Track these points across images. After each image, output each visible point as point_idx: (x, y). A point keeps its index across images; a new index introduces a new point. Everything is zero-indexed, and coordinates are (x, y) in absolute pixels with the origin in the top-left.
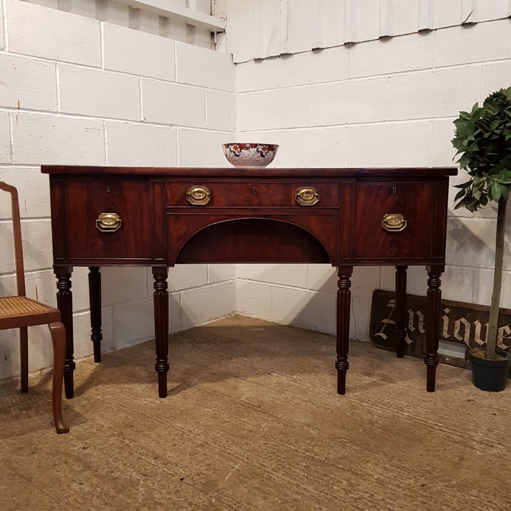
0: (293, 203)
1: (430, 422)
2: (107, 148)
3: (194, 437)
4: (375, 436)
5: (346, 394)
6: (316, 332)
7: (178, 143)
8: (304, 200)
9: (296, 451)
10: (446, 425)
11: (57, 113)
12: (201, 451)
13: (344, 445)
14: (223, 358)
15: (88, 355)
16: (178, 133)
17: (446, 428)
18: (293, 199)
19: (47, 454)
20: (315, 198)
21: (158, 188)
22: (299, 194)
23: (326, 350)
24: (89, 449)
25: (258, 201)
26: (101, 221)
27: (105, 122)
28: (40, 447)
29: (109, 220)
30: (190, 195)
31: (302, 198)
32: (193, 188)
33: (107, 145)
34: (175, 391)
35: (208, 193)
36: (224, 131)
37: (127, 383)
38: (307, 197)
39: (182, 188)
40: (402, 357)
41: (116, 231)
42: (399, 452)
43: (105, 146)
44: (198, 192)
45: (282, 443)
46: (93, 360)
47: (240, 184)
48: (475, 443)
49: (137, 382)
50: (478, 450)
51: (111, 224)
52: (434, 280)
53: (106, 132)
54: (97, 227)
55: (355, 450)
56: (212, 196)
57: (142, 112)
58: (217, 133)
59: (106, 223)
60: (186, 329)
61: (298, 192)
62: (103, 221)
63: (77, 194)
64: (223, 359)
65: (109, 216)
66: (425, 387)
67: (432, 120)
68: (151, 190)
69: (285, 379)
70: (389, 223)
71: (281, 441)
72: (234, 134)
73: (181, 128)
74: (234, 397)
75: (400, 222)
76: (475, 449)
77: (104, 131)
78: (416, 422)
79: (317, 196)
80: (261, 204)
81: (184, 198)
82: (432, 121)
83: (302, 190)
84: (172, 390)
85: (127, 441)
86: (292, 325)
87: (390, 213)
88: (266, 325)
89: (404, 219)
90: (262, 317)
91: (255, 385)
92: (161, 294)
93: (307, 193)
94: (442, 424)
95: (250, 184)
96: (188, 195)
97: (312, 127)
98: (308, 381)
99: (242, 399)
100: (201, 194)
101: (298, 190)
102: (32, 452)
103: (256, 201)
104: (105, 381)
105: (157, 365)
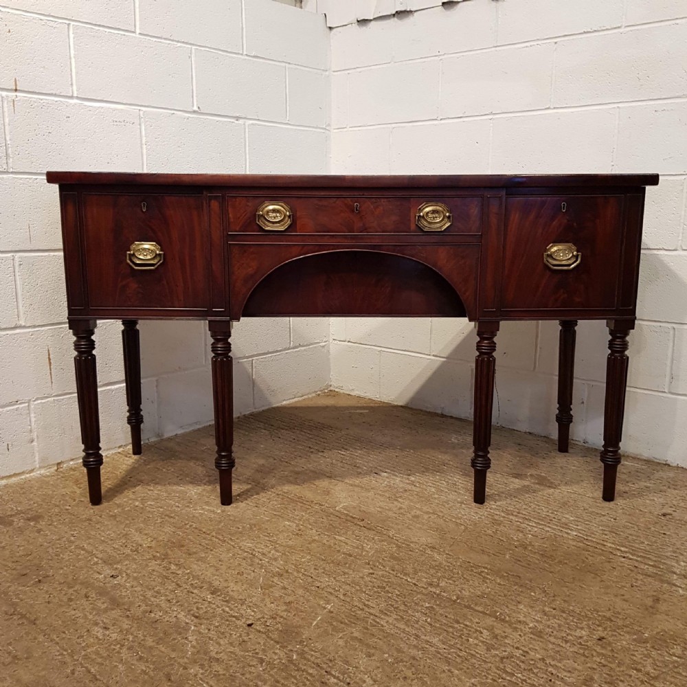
0: (413, 227)
1: (609, 545)
2: (145, 151)
3: (268, 562)
4: (529, 564)
5: (485, 504)
6: (443, 416)
7: (247, 144)
8: (430, 223)
9: (415, 584)
10: (633, 550)
11: (72, 97)
12: (279, 583)
13: (484, 577)
14: (312, 450)
15: (123, 444)
16: (247, 130)
17: (632, 554)
18: (412, 219)
19: (60, 584)
20: (446, 220)
21: (215, 205)
22: (421, 214)
23: (456, 441)
24: (120, 577)
25: (362, 225)
26: (134, 255)
27: (141, 113)
28: (51, 574)
29: (145, 251)
30: (262, 216)
31: (426, 221)
32: (266, 205)
33: (144, 146)
34: (244, 495)
35: (288, 213)
36: (313, 127)
37: (178, 484)
38: (434, 218)
39: (250, 204)
40: (566, 451)
41: (156, 268)
42: (565, 589)
43: (142, 148)
44: (274, 211)
45: (395, 573)
46: (131, 451)
47: (335, 199)
48: (675, 577)
49: (191, 483)
50: (681, 587)
51: (149, 257)
52: (618, 341)
53: (143, 127)
54: (129, 261)
55: (500, 584)
56: (293, 218)
57: (195, 98)
58: (304, 130)
59: (141, 257)
60: (261, 409)
61: (420, 210)
62: (136, 254)
63: (99, 215)
64: (312, 452)
65: (146, 246)
66: (601, 495)
67: (620, 105)
68: (205, 207)
69: (398, 481)
70: (554, 257)
71: (393, 571)
72: (327, 132)
73: (251, 122)
74: (327, 505)
75: (571, 255)
76: (676, 586)
77: (140, 125)
78: (588, 545)
79: (449, 217)
80: (366, 229)
81: (253, 222)
82: (618, 107)
83: (427, 207)
84: (239, 495)
85: (173, 567)
86: (410, 406)
87: (557, 241)
88: (372, 405)
89: (578, 252)
90: (366, 395)
91: (356, 489)
92: (222, 360)
93: (434, 212)
94: (627, 548)
95: (349, 200)
96: (259, 215)
97: (441, 119)
98: (431, 484)
99: (337, 508)
100: (278, 215)
101: (420, 209)
102: (40, 581)
103: (358, 224)
104: (146, 481)
105: (218, 459)
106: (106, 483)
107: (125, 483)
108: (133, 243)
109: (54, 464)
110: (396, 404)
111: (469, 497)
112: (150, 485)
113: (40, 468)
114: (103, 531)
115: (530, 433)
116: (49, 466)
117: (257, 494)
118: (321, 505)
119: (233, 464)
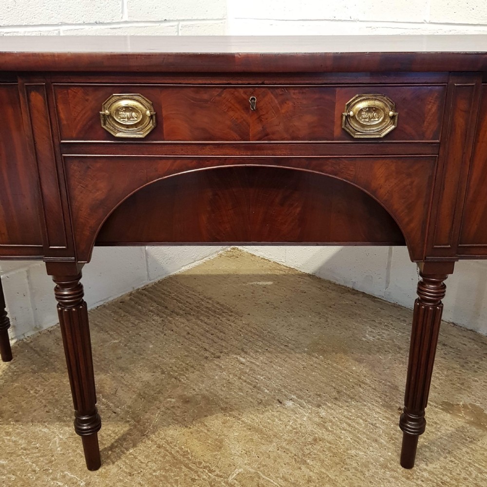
0: (337, 132)
5: (415, 468)
6: (354, 292)
8: (363, 126)
14: (207, 354)
18: (338, 123)
20: (388, 120)
21: (37, 99)
22: (351, 113)
23: (371, 338)
25: (261, 128)
30: (110, 116)
31: (357, 122)
32: (113, 99)
35: (148, 112)
37: (42, 422)
38: (370, 118)
39: (90, 98)
44: (127, 108)
47: (220, 90)
49: (59, 419)
56: (157, 118)
60: (156, 280)
61: (350, 107)
64: (206, 358)
68: (22, 106)
69: (306, 419)
74: (217, 472)
79: (393, 117)
80: (267, 135)
83: (361, 101)
86: (317, 275)
91: (256, 437)
92: (70, 310)
93: (370, 109)
95: (241, 91)
96: (104, 115)
98: (345, 425)
99: (230, 479)
100: (134, 114)
101: (350, 104)
103: (256, 128)
104: (6, 416)
105: (78, 424)
110: (303, 271)
111: (393, 453)
112: (8, 424)
117: (134, 446)
118: (211, 471)
119: (98, 427)
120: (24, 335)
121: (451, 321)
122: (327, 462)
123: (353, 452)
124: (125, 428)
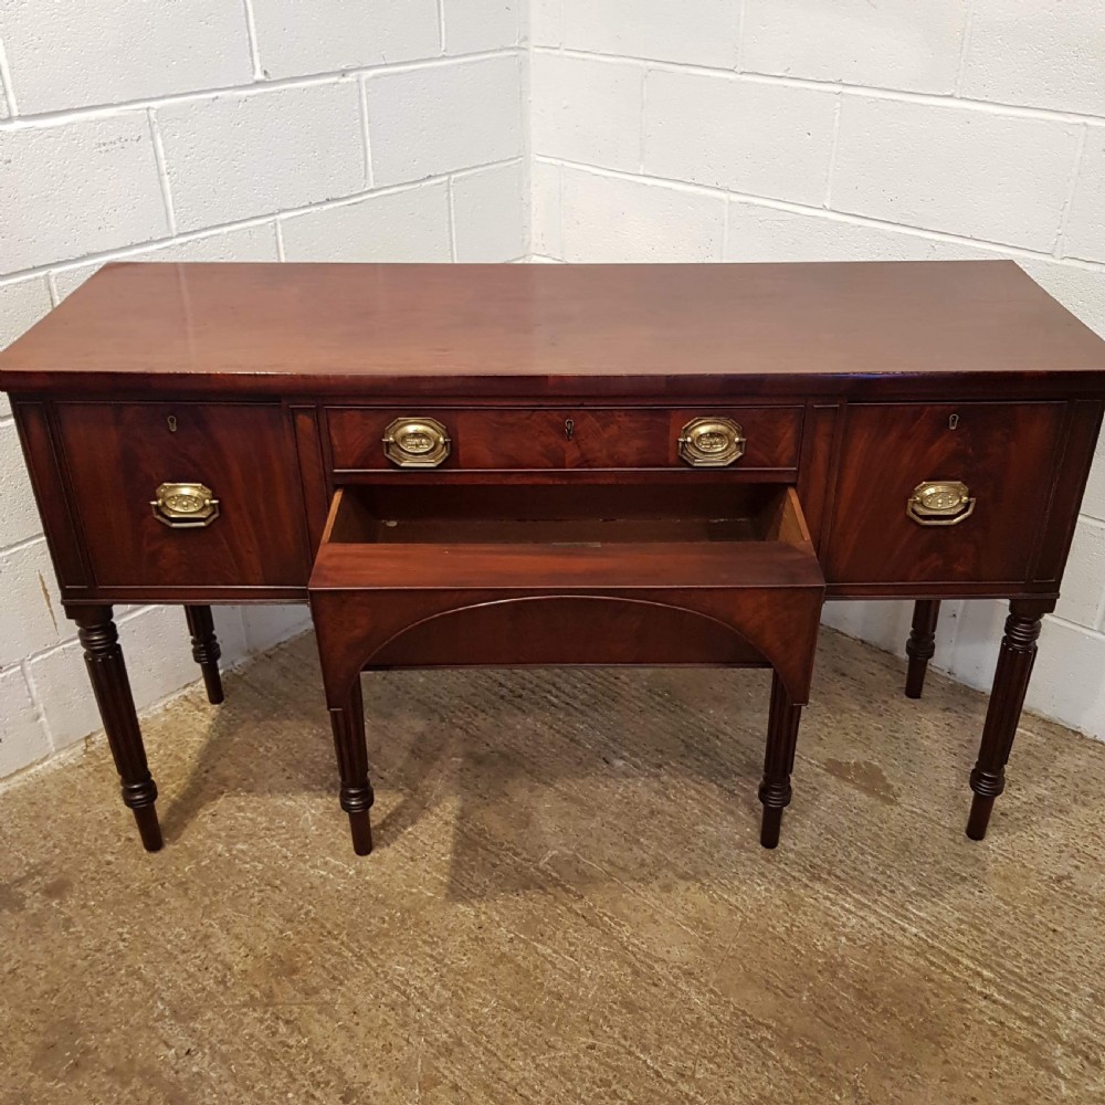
0: (672, 458)
1: (966, 961)
2: (167, 186)
3: (431, 1015)
4: (837, 1019)
5: (778, 848)
7: (366, 119)
8: (703, 453)
9: (657, 1073)
10: (1002, 976)
11: (10, 119)
12: (446, 1073)
13: (766, 1054)
15: (191, 681)
16: (364, 92)
17: (1000, 989)
18: (673, 451)
19: (110, 1072)
20: (734, 446)
21: (305, 422)
22: (689, 439)
24: (200, 1054)
25: (580, 454)
26: (164, 504)
27: (152, 113)
28: (92, 1044)
30: (395, 443)
31: (696, 448)
32: (399, 424)
33: (166, 177)
34: (395, 818)
35: (441, 439)
36: (495, 51)
37: (284, 792)
38: (711, 445)
39: (370, 422)
40: (919, 697)
41: (210, 525)
42: (887, 1084)
43: (161, 182)
44: (416, 435)
45: (627, 1044)
46: (205, 696)
47: (529, 413)
48: (1059, 1051)
49: (307, 788)
50: (1065, 1079)
51: (193, 510)
52: (1021, 627)
53: (159, 142)
54: (159, 517)
55: (788, 1071)
56: (453, 445)
57: (256, 55)
58: (477, 62)
59: (177, 509)
61: (687, 432)
62: (168, 503)
63: (93, 439)
65: (186, 490)
66: (965, 823)
67: (1091, 121)
68: (286, 427)
69: (642, 789)
70: (927, 504)
71: (625, 1038)
72: (524, 52)
73: (372, 73)
74: (525, 855)
75: (958, 501)
76: (1057, 1073)
77: (152, 138)
78: (932, 963)
79: (739, 443)
80: (587, 461)
81: (378, 450)
82: (1085, 124)
83: (698, 426)
84: (383, 825)
85: (283, 1029)
87: (934, 478)
89: (969, 497)
91: (574, 809)
93: (712, 435)
94: (992, 970)
95: (556, 413)
96: (387, 443)
97: (742, 73)
98: (693, 792)
99: (541, 864)
100: (423, 441)
101: (686, 429)
102: (76, 1065)
103: (572, 453)
104: (232, 783)
105: (345, 798)
106: (169, 791)
107: (200, 791)
108: (160, 484)
109: (79, 741)
112: (238, 795)
113: (58, 751)
114: (169, 926)
115: (863, 642)
116: (71, 746)
117: (413, 822)
118: (516, 854)
119: (370, 802)
120: (233, 663)
121: (859, 637)
122: (666, 840)
123: (701, 828)
124: (400, 799)
